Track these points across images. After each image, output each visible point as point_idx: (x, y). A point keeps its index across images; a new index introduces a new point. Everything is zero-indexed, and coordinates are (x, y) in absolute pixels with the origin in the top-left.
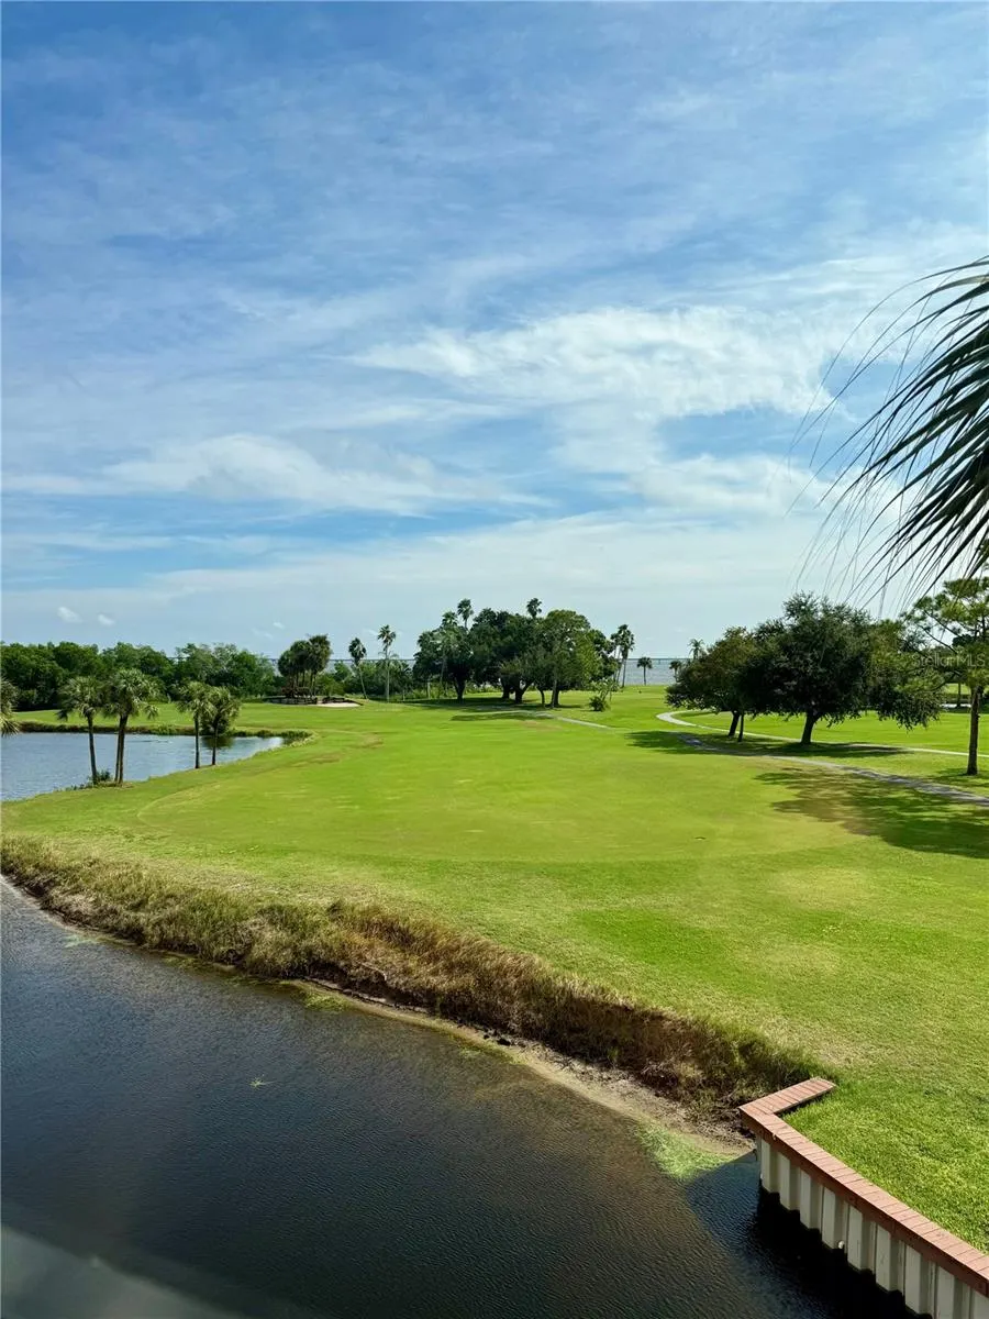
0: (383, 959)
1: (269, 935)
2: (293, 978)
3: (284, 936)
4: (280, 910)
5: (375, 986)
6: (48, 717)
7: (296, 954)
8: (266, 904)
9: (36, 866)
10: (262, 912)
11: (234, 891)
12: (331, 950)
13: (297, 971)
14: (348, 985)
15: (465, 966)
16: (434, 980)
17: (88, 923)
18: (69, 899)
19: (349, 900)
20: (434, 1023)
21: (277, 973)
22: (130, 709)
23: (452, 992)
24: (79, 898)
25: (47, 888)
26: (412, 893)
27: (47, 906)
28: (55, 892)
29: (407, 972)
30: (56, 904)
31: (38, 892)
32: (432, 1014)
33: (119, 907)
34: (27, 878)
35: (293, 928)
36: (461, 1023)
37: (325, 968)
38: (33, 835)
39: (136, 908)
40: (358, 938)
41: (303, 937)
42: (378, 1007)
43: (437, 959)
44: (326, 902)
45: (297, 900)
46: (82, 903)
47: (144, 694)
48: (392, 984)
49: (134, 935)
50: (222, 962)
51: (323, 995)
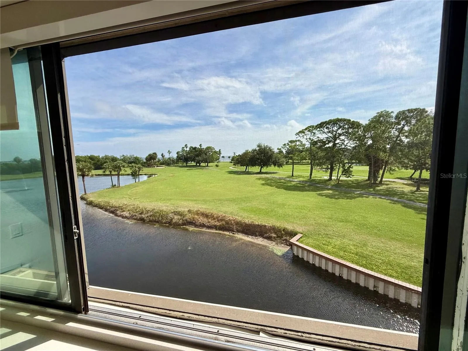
0: (202, 220)
1: (176, 217)
2: (183, 225)
3: (180, 217)
4: (177, 212)
5: (203, 226)
6: (100, 172)
7: (183, 221)
8: (173, 211)
9: (110, 207)
10: (172, 213)
11: (164, 208)
12: (191, 219)
13: (184, 224)
14: (196, 226)
15: (222, 220)
16: (216, 223)
17: (129, 218)
18: (122, 213)
19: (192, 209)
20: (217, 232)
21: (179, 225)
22: (121, 170)
23: (220, 225)
24: (124, 213)
25: (115, 211)
26: (204, 207)
27: (116, 215)
28: (118, 212)
29: (209, 222)
30: (119, 215)
31: (112, 212)
32: (216, 230)
33: (136, 214)
34: (108, 209)
35: (181, 215)
36: (223, 231)
37: (191, 223)
38: (106, 199)
39: (141, 214)
40: (196, 216)
41: (184, 217)
42: (204, 230)
43: (215, 219)
44: (187, 210)
45: (179, 209)
46: (126, 214)
47: (124, 167)
48: (206, 225)
49: (142, 220)
50: (165, 224)
51: (191, 228)
